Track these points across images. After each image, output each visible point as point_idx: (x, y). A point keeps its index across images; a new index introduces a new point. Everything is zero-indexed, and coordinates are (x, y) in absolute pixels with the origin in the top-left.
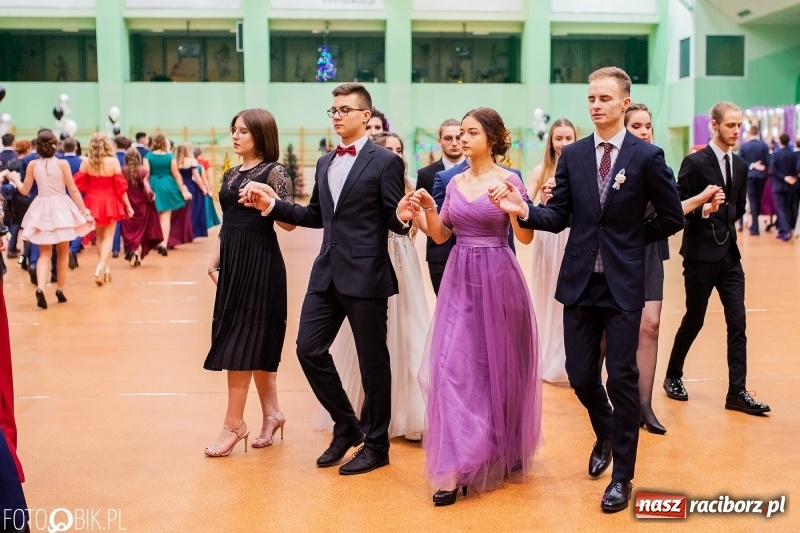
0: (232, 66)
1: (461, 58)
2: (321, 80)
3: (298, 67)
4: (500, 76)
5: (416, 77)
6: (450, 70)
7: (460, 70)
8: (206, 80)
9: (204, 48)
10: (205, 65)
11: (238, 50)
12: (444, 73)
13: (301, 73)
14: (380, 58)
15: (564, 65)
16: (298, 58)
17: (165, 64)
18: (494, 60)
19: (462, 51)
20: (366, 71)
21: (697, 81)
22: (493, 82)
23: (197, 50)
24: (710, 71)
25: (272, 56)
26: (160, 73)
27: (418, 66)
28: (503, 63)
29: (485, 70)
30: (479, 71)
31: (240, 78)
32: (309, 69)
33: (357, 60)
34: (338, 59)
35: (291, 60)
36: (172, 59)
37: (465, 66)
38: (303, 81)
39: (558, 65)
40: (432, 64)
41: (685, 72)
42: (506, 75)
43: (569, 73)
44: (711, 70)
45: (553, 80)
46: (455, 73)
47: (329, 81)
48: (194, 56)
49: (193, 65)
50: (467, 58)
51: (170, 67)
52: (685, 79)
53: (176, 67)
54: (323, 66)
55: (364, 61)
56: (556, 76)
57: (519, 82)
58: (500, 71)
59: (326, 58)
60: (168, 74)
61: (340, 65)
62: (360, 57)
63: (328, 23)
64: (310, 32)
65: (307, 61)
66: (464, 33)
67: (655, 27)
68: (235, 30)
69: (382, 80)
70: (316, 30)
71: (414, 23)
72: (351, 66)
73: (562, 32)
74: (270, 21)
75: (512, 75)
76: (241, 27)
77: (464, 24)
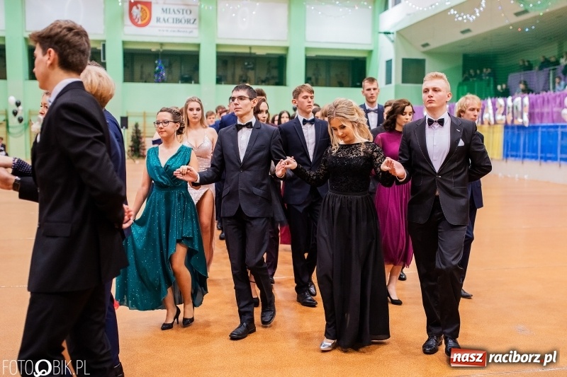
1: (248, 69)
2: (157, 81)
3: (142, 73)
4: (273, 81)
5: (219, 81)
6: (241, 77)
7: (247, 77)
11: (102, 61)
12: (237, 78)
13: (144, 76)
14: (196, 68)
15: (314, 74)
16: (142, 67)
18: (269, 71)
19: (248, 64)
20: (186, 76)
21: (397, 87)
22: (269, 84)
24: (405, 80)
25: (125, 65)
27: (220, 73)
28: (275, 73)
29: (263, 77)
30: (259, 78)
32: (149, 75)
33: (181, 70)
34: (168, 68)
35: (137, 69)
37: (251, 74)
38: (146, 82)
39: (310, 75)
40: (229, 73)
41: (389, 81)
42: (277, 81)
43: (317, 80)
46: (244, 78)
50: (252, 69)
52: (389, 86)
54: (159, 73)
55: (185, 70)
57: (285, 85)
58: (273, 78)
61: (170, 72)
62: (183, 67)
63: (162, 44)
64: (150, 50)
65: (148, 69)
66: (250, 53)
67: (370, 52)
68: (100, 48)
69: (197, 82)
70: (154, 49)
71: (218, 46)
72: (176, 72)
73: (313, 54)
74: (124, 43)
75: (280, 81)
76: (104, 46)
77: (250, 48)
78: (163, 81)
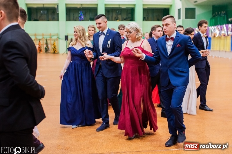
0: (56, 17)
1: (118, 14)
2: (80, 20)
3: (74, 17)
4: (129, 19)
6: (115, 17)
7: (118, 18)
8: (48, 20)
9: (48, 12)
10: (48, 16)
11: (57, 12)
12: (114, 18)
13: (75, 18)
15: (147, 16)
16: (74, 15)
18: (127, 15)
19: (118, 12)
20: (92, 18)
21: (183, 20)
22: (127, 21)
23: (46, 12)
25: (67, 14)
26: (36, 18)
28: (130, 15)
29: (125, 17)
30: (123, 18)
31: (58, 20)
32: (77, 17)
35: (72, 15)
36: (39, 15)
37: (119, 16)
38: (75, 21)
39: (145, 16)
40: (110, 16)
41: (179, 18)
42: (131, 19)
43: (148, 18)
44: (186, 17)
45: (143, 20)
46: (116, 18)
48: (45, 14)
49: (45, 17)
50: (120, 14)
51: (38, 17)
52: (180, 20)
53: (40, 17)
54: (81, 17)
55: (92, 15)
56: (144, 19)
57: (134, 21)
58: (129, 18)
60: (38, 19)
61: (85, 16)
62: (91, 14)
63: (82, 5)
64: (77, 7)
65: (76, 15)
66: (119, 8)
67: (171, 6)
68: (56, 7)
70: (79, 6)
71: (105, 5)
72: (88, 16)
73: (146, 7)
74: (66, 4)
75: (132, 19)
76: (58, 6)
77: (119, 5)
78: (82, 20)
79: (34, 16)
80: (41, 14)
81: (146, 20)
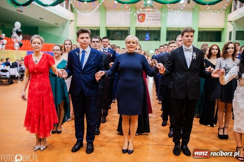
2: (146, 40)
3: (141, 37)
8: (122, 40)
9: (122, 33)
11: (129, 34)
14: (159, 36)
17: (114, 36)
20: (156, 38)
21: (233, 41)
23: (120, 33)
24: (236, 39)
26: (112, 38)
27: (168, 37)
32: (144, 38)
33: (154, 36)
34: (150, 36)
36: (115, 35)
38: (143, 40)
39: (200, 38)
40: (171, 37)
41: (230, 39)
43: (202, 39)
47: (148, 40)
48: (120, 35)
49: (119, 37)
51: (115, 37)
53: (116, 37)
54: (147, 37)
55: (156, 36)
56: (199, 40)
59: (147, 35)
60: (114, 39)
63: (148, 28)
64: (144, 30)
65: (144, 36)
66: (178, 30)
67: (223, 29)
68: (128, 29)
69: (160, 40)
70: (146, 29)
71: (167, 28)
72: (153, 38)
73: (201, 30)
74: (136, 28)
76: (130, 29)
77: (178, 28)
79: (111, 37)
80: (117, 35)
81: (201, 41)
